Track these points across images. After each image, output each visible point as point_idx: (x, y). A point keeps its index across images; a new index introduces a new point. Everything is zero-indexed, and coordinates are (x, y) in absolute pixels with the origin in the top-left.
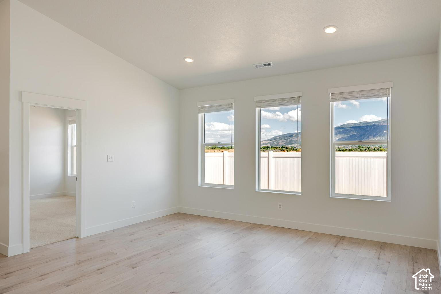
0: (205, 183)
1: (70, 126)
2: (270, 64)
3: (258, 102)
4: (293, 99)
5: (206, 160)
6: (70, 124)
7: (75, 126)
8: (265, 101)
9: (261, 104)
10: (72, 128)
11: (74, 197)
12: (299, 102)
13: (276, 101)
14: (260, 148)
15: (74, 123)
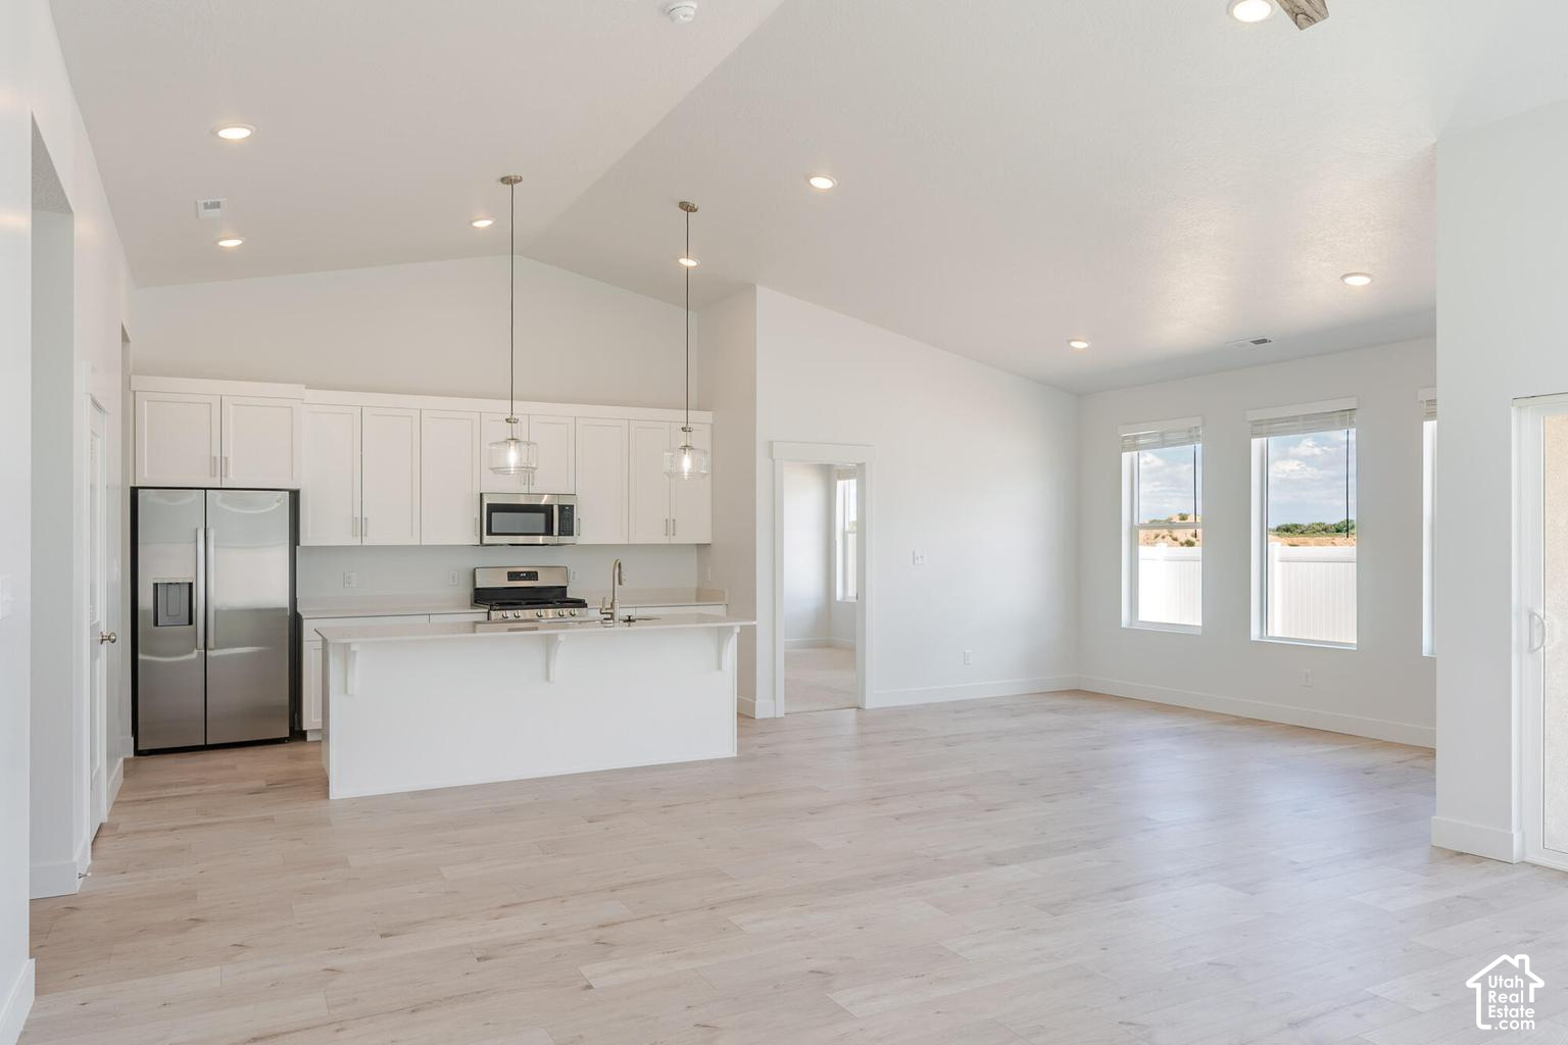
0: (1140, 619)
1: (840, 484)
2: (1264, 341)
3: (1257, 423)
4: (1336, 414)
5: (1142, 565)
6: (840, 479)
7: (853, 483)
8: (1271, 421)
9: (1263, 428)
10: (847, 489)
11: (852, 649)
12: (1351, 424)
13: (1297, 421)
14: (1264, 531)
15: (852, 478)
